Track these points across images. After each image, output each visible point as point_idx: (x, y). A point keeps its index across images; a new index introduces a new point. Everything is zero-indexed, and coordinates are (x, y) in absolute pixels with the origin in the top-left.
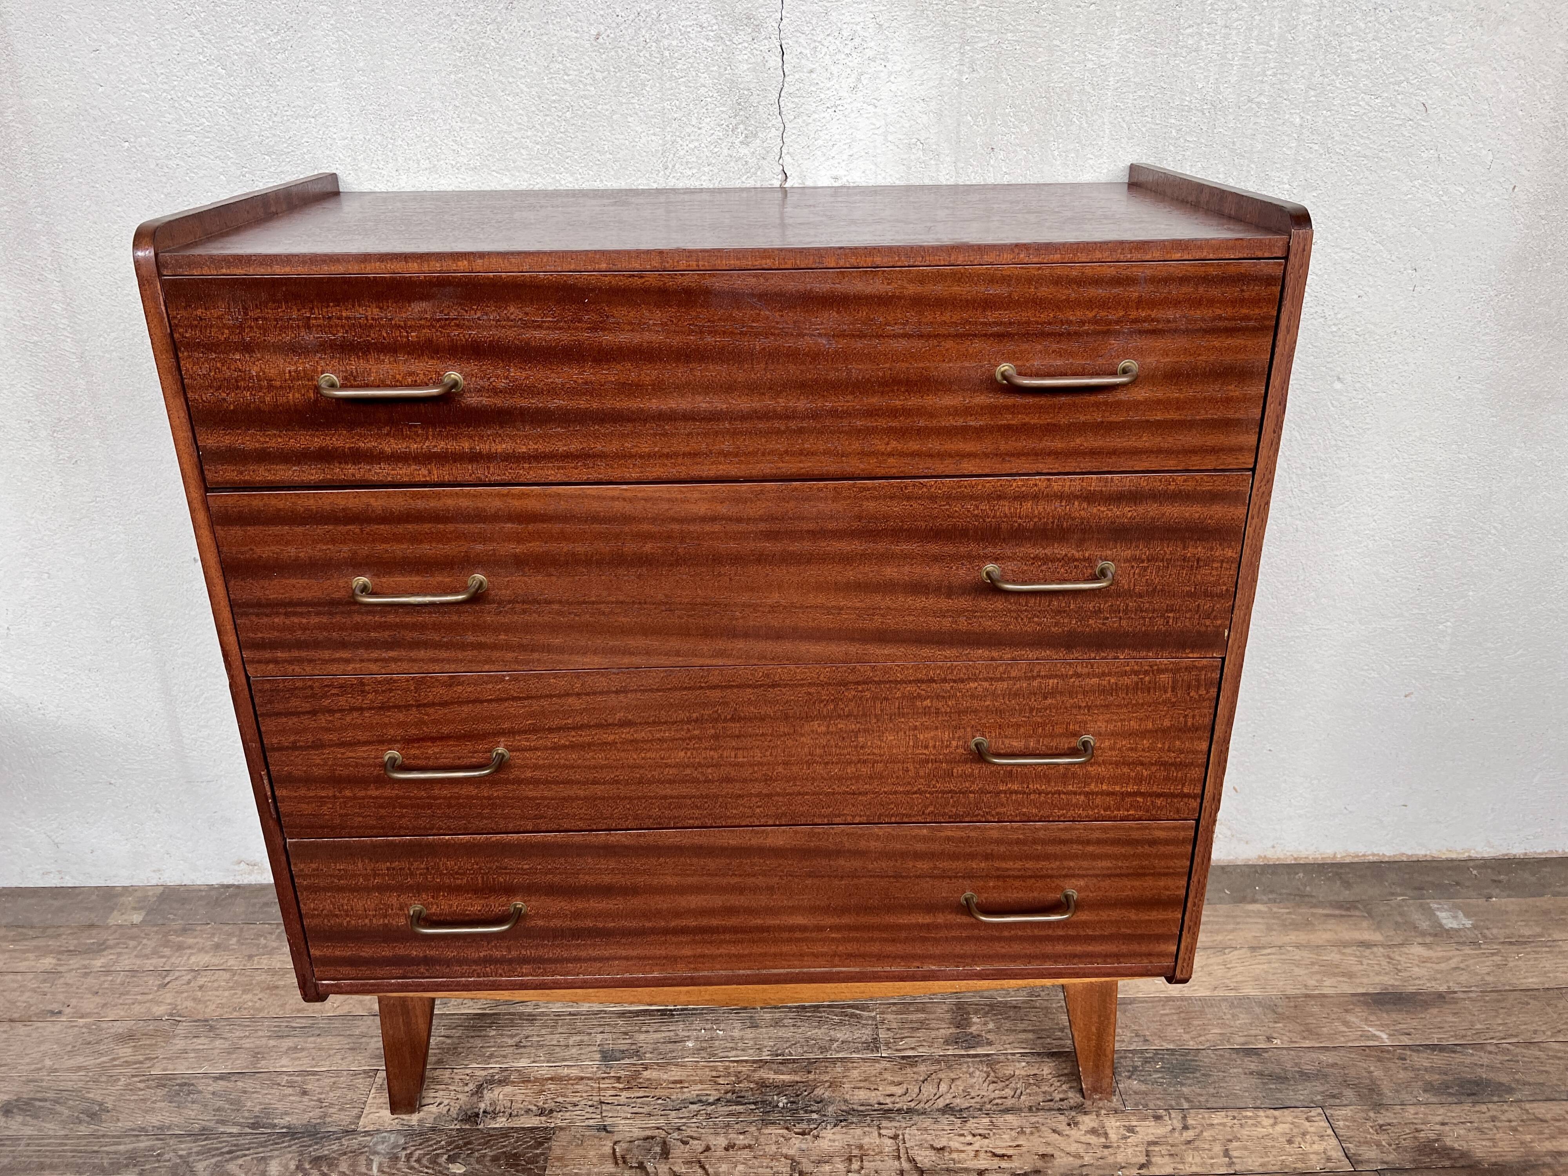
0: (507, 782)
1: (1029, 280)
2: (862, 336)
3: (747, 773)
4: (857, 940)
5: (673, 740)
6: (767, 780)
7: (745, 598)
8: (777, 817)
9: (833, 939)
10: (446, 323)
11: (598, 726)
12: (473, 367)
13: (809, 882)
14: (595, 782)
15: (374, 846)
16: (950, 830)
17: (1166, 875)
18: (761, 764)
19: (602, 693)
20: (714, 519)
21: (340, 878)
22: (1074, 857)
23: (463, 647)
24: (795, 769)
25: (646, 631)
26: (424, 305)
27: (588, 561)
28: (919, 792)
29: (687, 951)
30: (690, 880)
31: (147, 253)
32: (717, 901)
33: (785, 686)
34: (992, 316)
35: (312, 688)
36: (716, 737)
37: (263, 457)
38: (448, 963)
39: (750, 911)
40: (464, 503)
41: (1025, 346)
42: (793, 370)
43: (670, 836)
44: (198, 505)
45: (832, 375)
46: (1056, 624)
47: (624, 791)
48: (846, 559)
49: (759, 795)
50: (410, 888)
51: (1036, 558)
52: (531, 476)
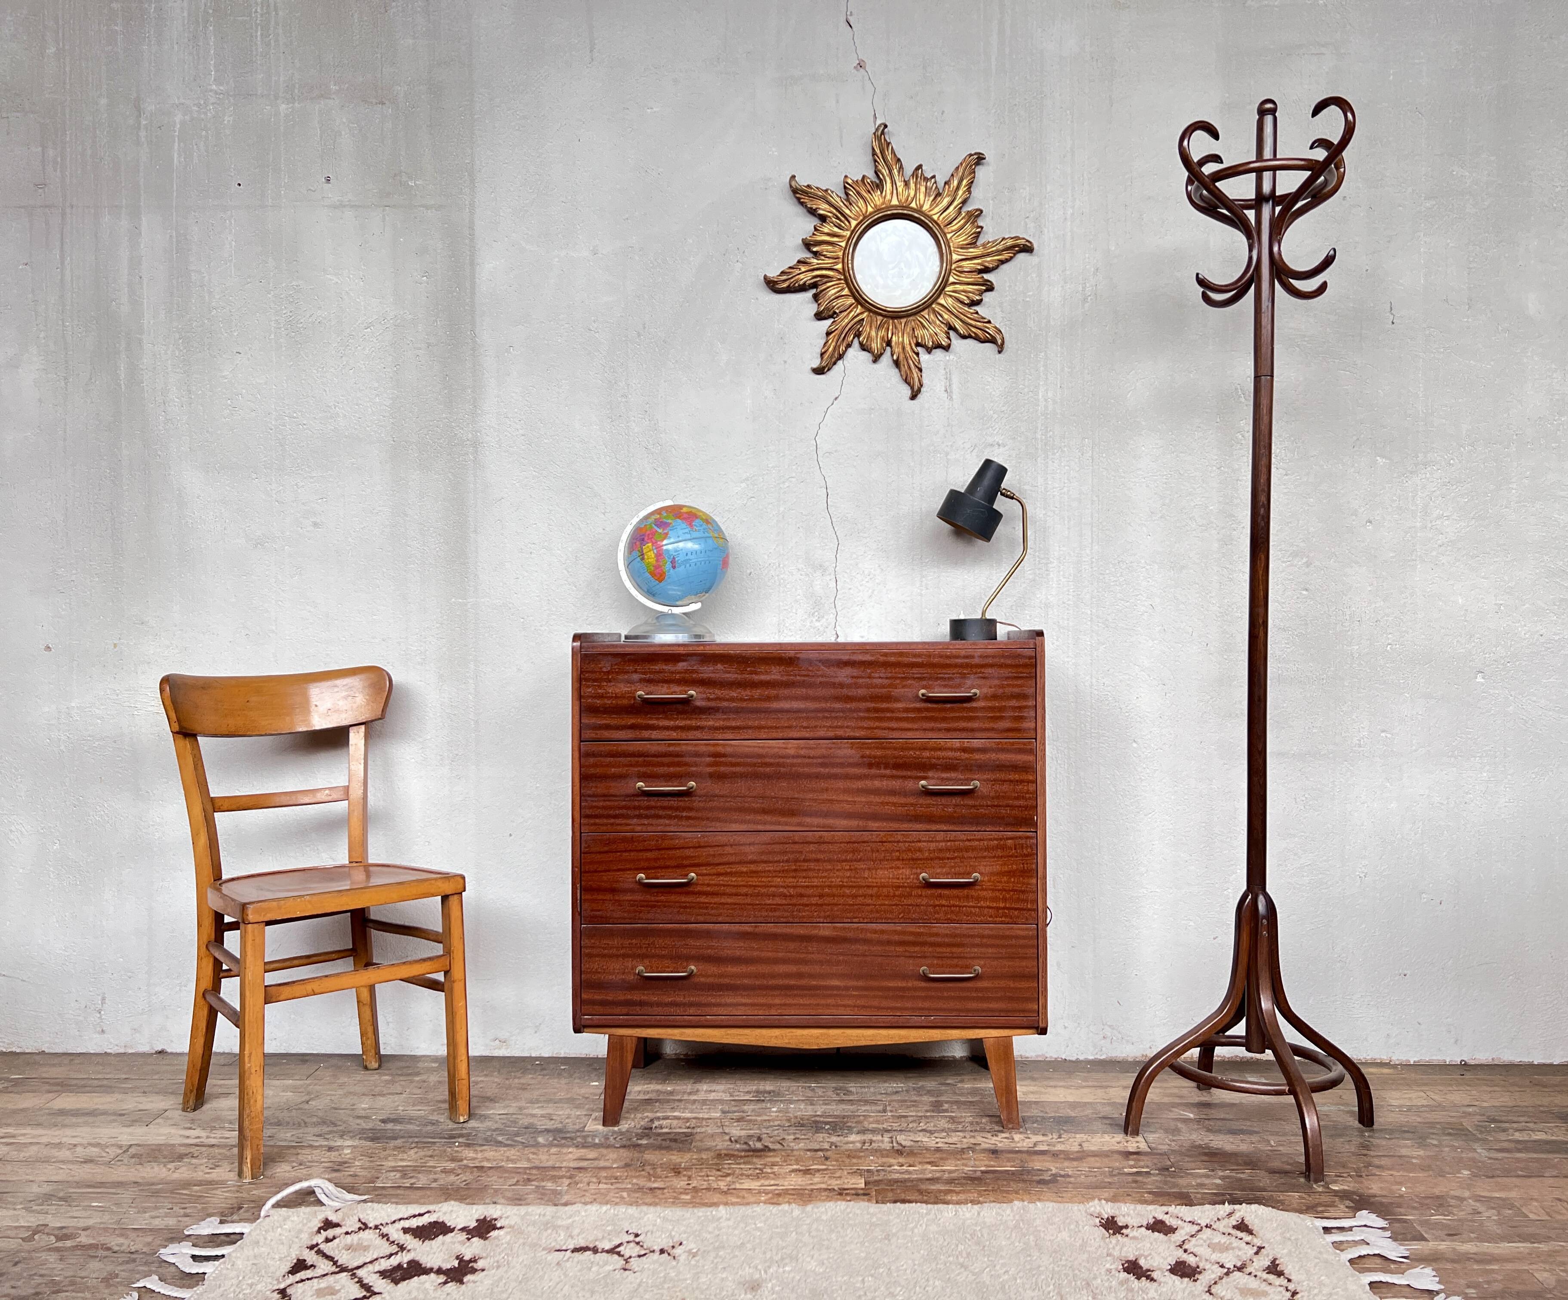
0: (693, 893)
1: (930, 656)
2: (863, 677)
3: (810, 891)
4: (866, 996)
5: (775, 871)
6: (821, 896)
7: (811, 796)
8: (825, 917)
9: (854, 996)
10: (693, 671)
11: (740, 863)
12: (701, 689)
13: (841, 958)
14: (736, 895)
15: (625, 930)
16: (912, 928)
17: (1025, 958)
18: (816, 886)
19: (742, 845)
20: (798, 757)
21: (604, 949)
22: (977, 946)
23: (681, 818)
24: (834, 890)
25: (765, 811)
26: (684, 664)
27: (743, 776)
28: (896, 905)
29: (777, 1001)
30: (780, 955)
31: (577, 644)
32: (792, 969)
33: (829, 843)
34: (915, 670)
35: (609, 839)
36: (795, 870)
37: (608, 727)
38: (651, 1004)
39: (811, 976)
40: (690, 748)
41: (930, 683)
42: (832, 691)
43: (771, 928)
44: (576, 749)
45: (850, 694)
46: (955, 812)
47: (748, 900)
48: (859, 778)
49: (816, 905)
50: (639, 956)
51: (943, 779)
52: (720, 737)
